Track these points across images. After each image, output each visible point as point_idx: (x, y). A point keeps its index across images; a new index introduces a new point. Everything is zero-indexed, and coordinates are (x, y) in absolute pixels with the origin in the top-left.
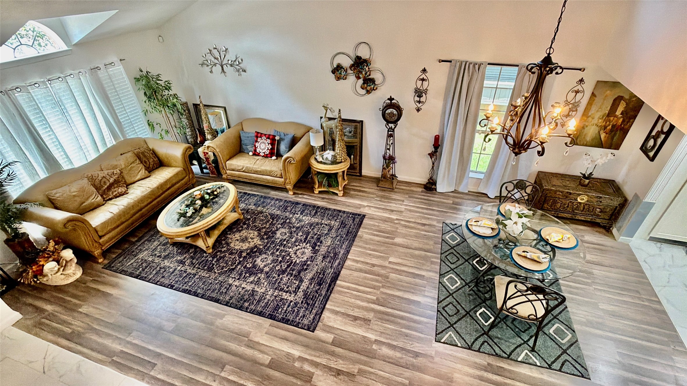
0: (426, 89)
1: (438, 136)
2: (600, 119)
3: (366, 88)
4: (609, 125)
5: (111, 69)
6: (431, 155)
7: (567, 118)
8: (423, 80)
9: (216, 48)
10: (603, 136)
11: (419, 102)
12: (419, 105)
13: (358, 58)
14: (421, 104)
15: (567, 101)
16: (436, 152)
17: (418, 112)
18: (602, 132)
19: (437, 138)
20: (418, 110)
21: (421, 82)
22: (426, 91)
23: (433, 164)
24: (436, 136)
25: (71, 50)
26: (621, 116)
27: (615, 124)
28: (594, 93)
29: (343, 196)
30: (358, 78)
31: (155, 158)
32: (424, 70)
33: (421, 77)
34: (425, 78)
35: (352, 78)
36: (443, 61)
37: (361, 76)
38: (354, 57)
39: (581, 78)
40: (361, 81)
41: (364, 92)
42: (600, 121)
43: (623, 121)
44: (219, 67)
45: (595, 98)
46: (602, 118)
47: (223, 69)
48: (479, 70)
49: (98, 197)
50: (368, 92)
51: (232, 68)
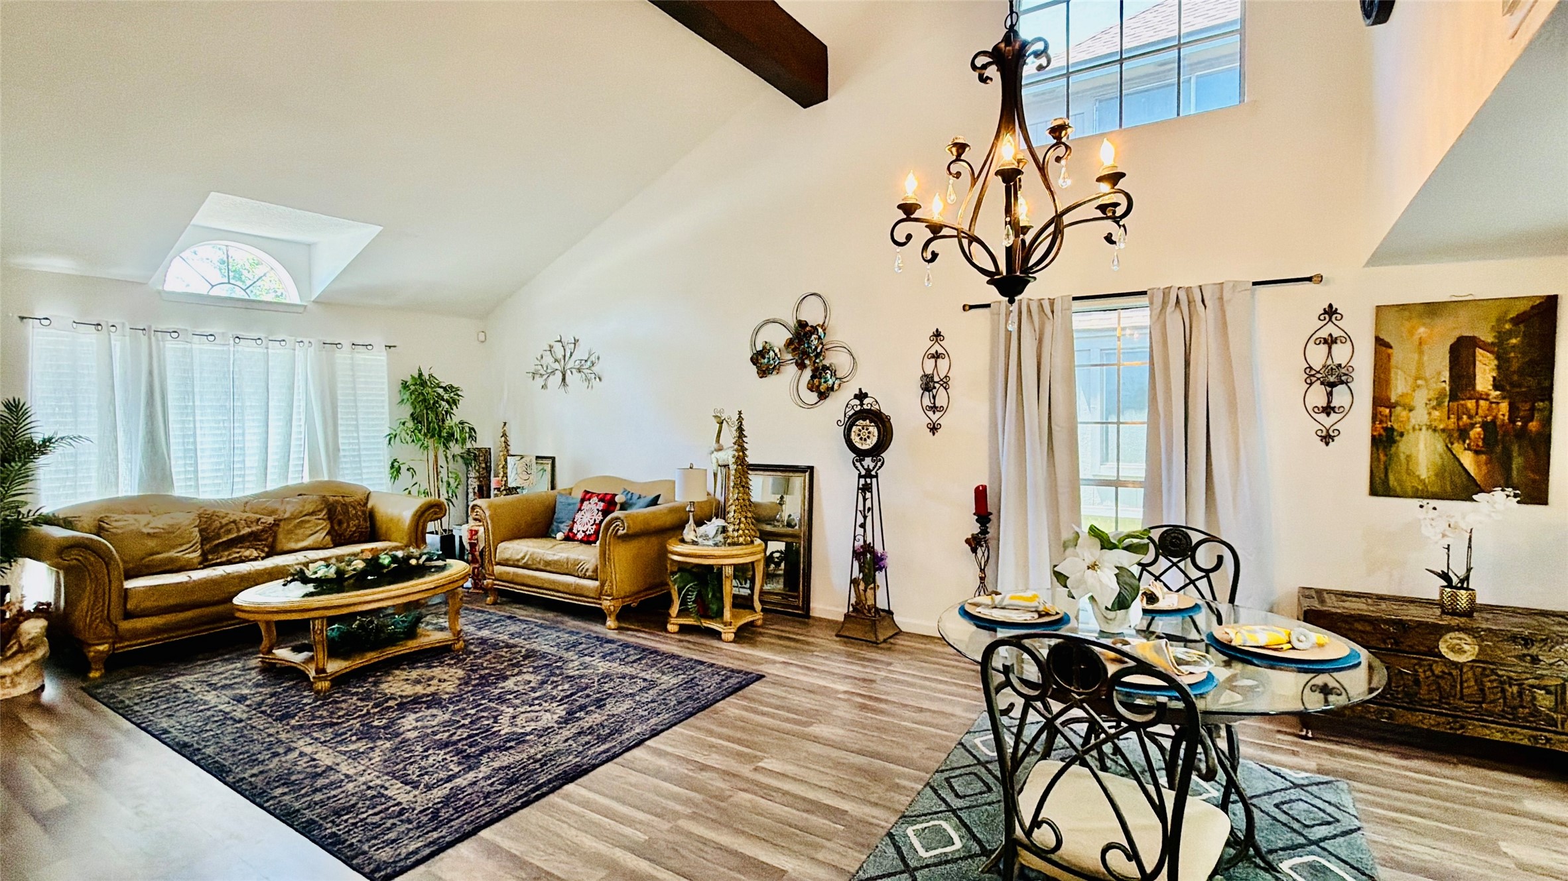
0: (946, 377)
1: (985, 487)
2: (1434, 408)
3: (818, 387)
4: (1473, 426)
5: (362, 356)
6: (975, 543)
7: (1328, 414)
8: (936, 356)
9: (560, 341)
10: (1468, 460)
11: (934, 408)
12: (935, 417)
13: (802, 325)
14: (938, 414)
15: (1311, 368)
16: (984, 531)
17: (934, 434)
18: (1457, 448)
19: (981, 494)
20: (934, 429)
21: (933, 360)
22: (945, 383)
23: (982, 570)
24: (977, 489)
25: (305, 307)
26: (1498, 393)
27: (1489, 419)
28: (1381, 337)
29: (734, 641)
30: (801, 366)
31: (366, 522)
32: (937, 335)
33: (933, 351)
34: (941, 351)
35: (791, 370)
36: (972, 307)
37: (807, 362)
38: (792, 323)
39: (1326, 306)
40: (808, 373)
41: (813, 397)
42: (1436, 414)
43: (1513, 408)
44: (559, 375)
45: (1390, 351)
46: (1440, 404)
47: (564, 379)
48: (1053, 312)
49: (194, 551)
50: (823, 396)
51: (580, 375)
